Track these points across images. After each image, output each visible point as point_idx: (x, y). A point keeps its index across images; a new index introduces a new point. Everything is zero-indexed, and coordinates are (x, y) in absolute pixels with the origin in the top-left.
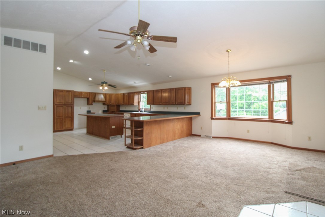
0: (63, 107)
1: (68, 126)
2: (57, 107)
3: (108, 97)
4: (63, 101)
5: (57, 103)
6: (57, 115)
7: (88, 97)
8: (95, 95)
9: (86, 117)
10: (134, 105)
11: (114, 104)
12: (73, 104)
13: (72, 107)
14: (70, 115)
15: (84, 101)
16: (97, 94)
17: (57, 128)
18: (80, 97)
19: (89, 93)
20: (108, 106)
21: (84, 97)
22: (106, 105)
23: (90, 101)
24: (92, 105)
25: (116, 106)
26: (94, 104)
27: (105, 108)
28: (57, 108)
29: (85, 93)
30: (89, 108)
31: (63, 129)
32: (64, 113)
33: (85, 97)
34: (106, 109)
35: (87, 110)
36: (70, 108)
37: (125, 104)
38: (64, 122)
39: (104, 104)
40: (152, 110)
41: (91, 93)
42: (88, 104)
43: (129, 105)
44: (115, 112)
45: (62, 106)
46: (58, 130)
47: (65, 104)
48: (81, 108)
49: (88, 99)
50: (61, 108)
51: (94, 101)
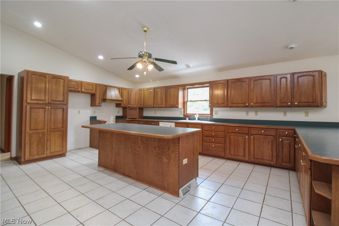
0: (45, 108)
1: (55, 148)
2: (31, 108)
3: (125, 93)
4: (45, 96)
5: (32, 100)
6: (30, 127)
7: (94, 92)
8: (105, 88)
9: (89, 129)
10: (178, 107)
11: (135, 106)
12: (67, 104)
13: (63, 109)
14: (60, 126)
15: (85, 100)
16: (108, 88)
17: (30, 155)
18: (79, 92)
19: (96, 84)
20: (124, 109)
21: (86, 91)
22: (122, 107)
23: (98, 100)
24: (101, 106)
25: (138, 109)
26: (103, 104)
27: (118, 112)
28: (31, 111)
29: (89, 84)
30: (95, 112)
31: (45, 156)
32: (46, 123)
33: (89, 91)
34: (121, 114)
35: (91, 116)
36: (60, 112)
37: (157, 106)
38: (47, 140)
39: (118, 105)
40: (215, 117)
41: (100, 85)
42: (93, 104)
43: (166, 107)
44: (136, 118)
45: (42, 108)
46: (32, 158)
47: (49, 104)
48: (79, 112)
49: (93, 96)
50: (41, 111)
51: (104, 100)
